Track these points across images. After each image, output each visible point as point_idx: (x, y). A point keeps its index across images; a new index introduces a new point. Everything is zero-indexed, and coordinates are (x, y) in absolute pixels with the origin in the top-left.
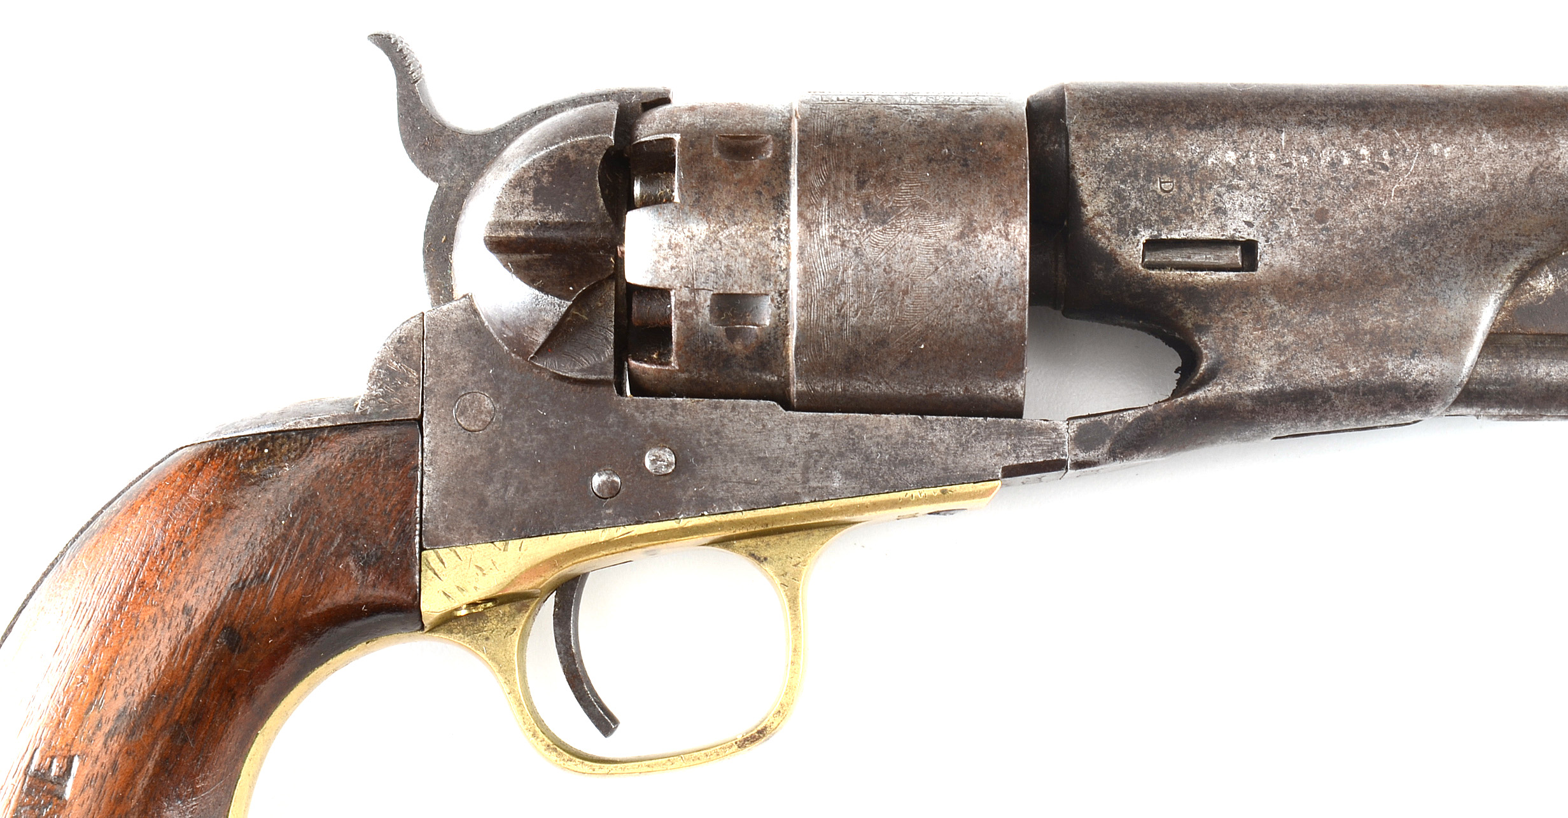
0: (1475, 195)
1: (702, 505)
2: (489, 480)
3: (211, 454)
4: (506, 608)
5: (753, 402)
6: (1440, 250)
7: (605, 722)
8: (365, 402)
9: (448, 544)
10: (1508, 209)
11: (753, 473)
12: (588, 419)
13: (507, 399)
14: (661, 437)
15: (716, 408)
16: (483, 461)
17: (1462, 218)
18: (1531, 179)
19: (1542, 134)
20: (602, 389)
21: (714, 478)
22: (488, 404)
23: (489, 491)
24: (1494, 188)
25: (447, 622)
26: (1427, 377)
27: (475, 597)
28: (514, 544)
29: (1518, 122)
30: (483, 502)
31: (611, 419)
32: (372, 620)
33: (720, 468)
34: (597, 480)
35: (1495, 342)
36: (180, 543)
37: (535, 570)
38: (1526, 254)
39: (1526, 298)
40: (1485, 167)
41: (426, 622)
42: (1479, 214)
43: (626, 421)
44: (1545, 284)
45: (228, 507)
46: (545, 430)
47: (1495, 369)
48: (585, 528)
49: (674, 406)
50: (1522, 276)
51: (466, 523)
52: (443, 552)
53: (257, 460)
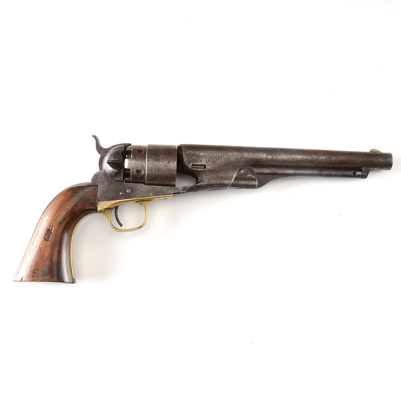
0: (234, 160)
1: (134, 197)
2: (106, 193)
3: (71, 189)
4: (108, 210)
5: (141, 184)
6: (229, 167)
7: (121, 225)
8: (91, 183)
9: (101, 201)
10: (238, 162)
11: (141, 193)
12: (119, 185)
13: (109, 183)
14: (129, 188)
15: (136, 184)
16: (106, 191)
17: (232, 163)
18: (241, 158)
19: (242, 152)
20: (121, 182)
21: (136, 194)
22: (107, 183)
23: (107, 194)
24: (236, 159)
25: (101, 211)
26: (227, 183)
27: (104, 208)
28: (110, 201)
29: (239, 151)
30: (106, 196)
31: (122, 186)
32: (91, 211)
33: (136, 192)
34: (120, 193)
35: (236, 179)
36: (67, 200)
37: (112, 205)
38: (240, 167)
39: (240, 173)
40: (235, 156)
41: (98, 211)
42: (234, 162)
43: (124, 186)
44: (242, 171)
45: (73, 196)
46: (114, 187)
47: (236, 182)
48: (119, 200)
49: (131, 184)
50: (239, 170)
51: (104, 199)
52: (100, 202)
53: (77, 190)
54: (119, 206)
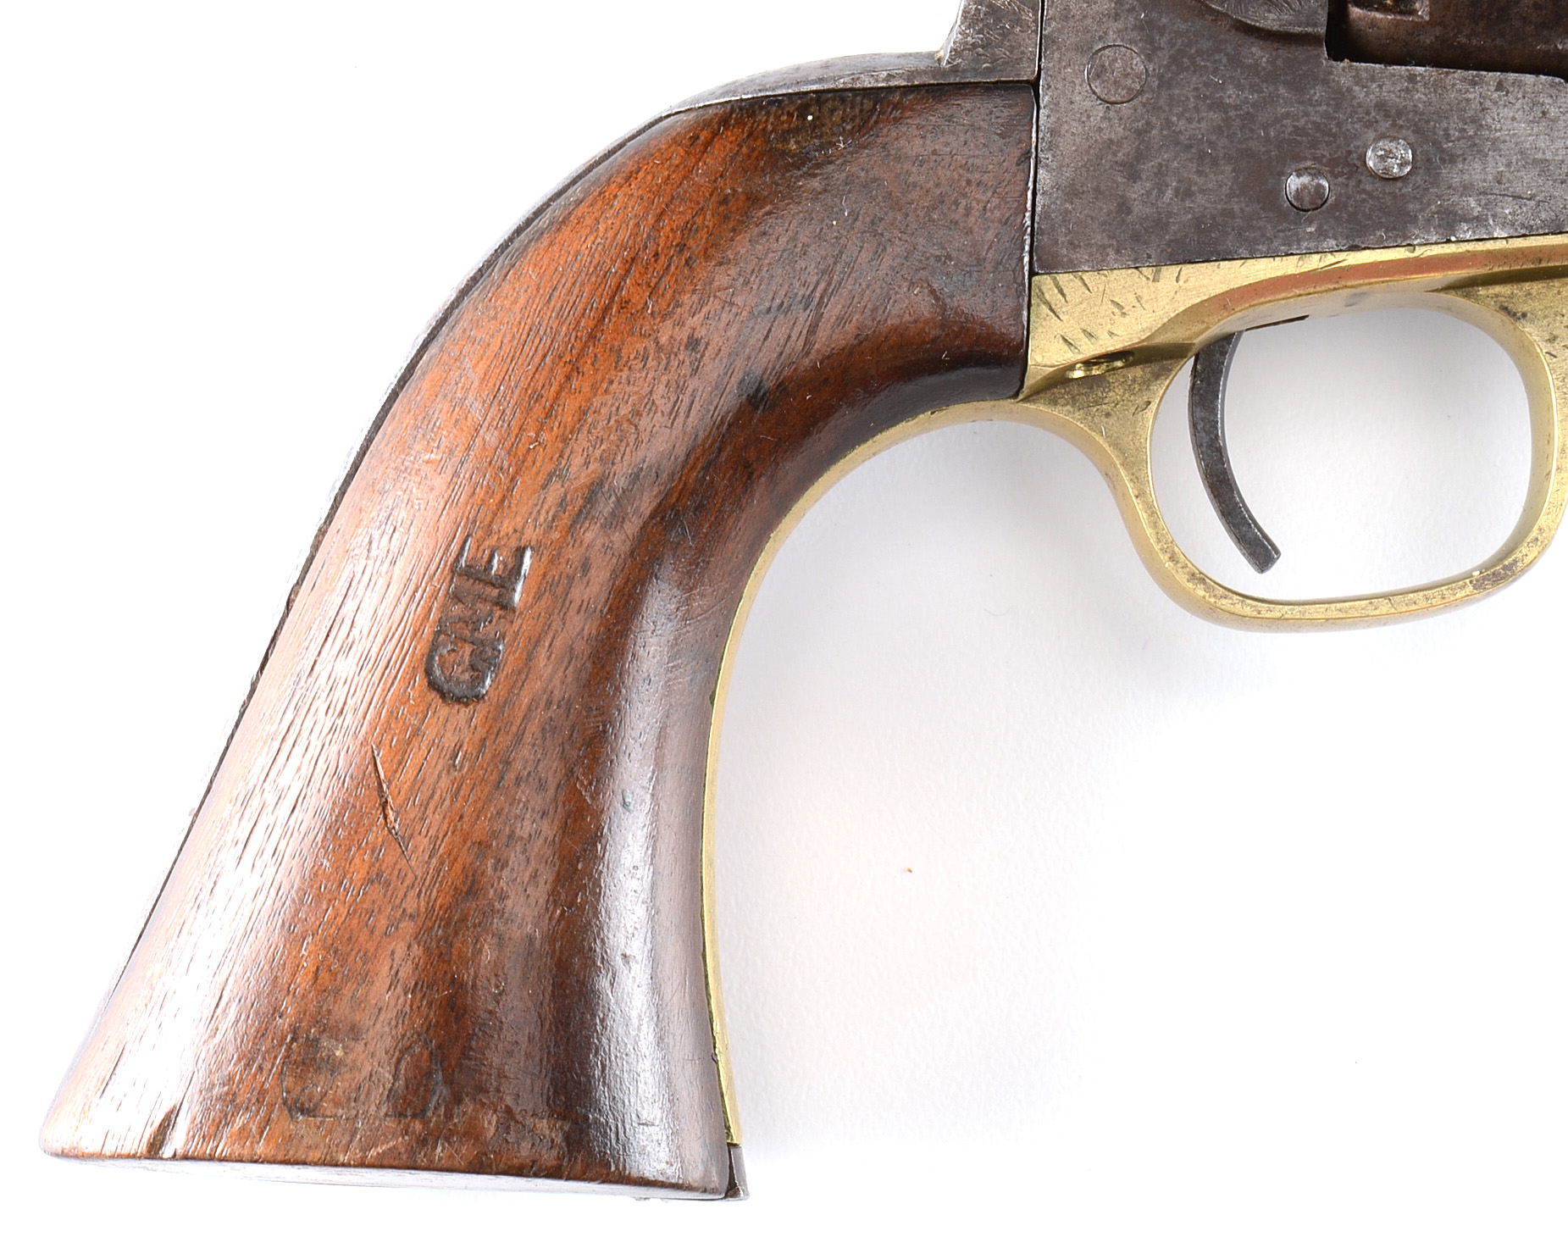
1: (1448, 224)
2: (1134, 176)
3: (724, 121)
4: (1137, 372)
5: (1529, 79)
7: (1261, 552)
8: (956, 52)
9: (1072, 268)
11: (1527, 182)
12: (1282, 91)
13: (1164, 56)
14: (1392, 119)
15: (1474, 83)
16: (1127, 148)
20: (1300, 53)
21: (1467, 189)
22: (1138, 62)
23: (1136, 192)
25: (1058, 381)
27: (1090, 349)
28: (1170, 272)
30: (1124, 207)
31: (1318, 93)
32: (953, 376)
33: (1477, 172)
34: (1294, 183)
36: (682, 247)
37: (1194, 312)
41: (1029, 381)
43: (1339, 97)
45: (754, 200)
46: (1219, 106)
48: (1273, 255)
49: (1412, 78)
51: (1099, 238)
52: (1063, 279)
53: (797, 131)
54: (1240, 333)
